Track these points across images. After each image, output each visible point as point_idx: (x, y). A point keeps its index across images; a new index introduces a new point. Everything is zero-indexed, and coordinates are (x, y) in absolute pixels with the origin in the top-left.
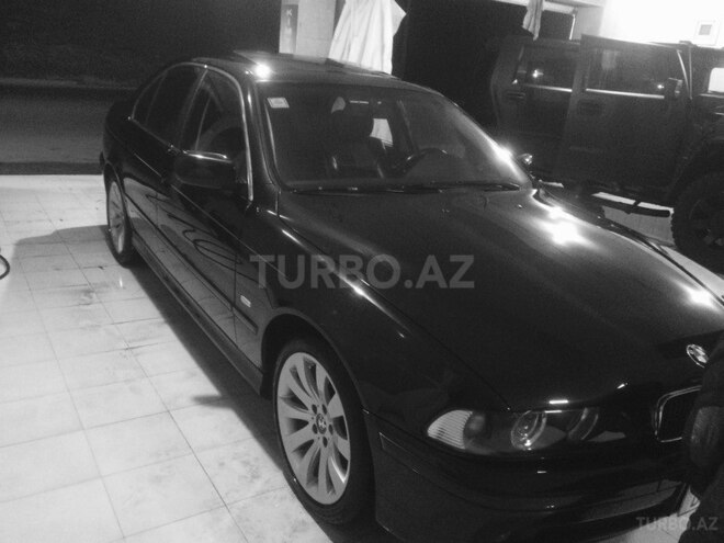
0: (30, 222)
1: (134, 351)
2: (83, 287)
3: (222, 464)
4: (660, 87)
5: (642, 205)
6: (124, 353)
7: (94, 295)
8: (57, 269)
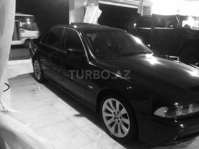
0: (9, 74)
1: (53, 105)
2: (32, 90)
3: (88, 131)
4: (172, 26)
5: (170, 57)
6: (50, 105)
7: (35, 91)
8: (23, 86)
